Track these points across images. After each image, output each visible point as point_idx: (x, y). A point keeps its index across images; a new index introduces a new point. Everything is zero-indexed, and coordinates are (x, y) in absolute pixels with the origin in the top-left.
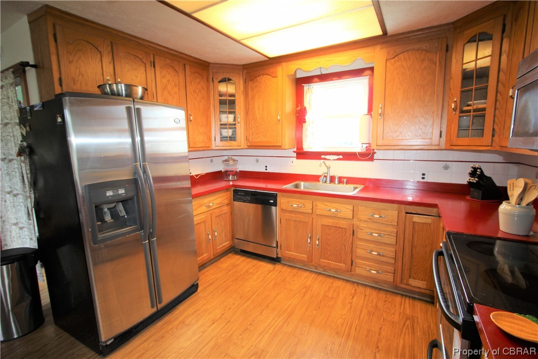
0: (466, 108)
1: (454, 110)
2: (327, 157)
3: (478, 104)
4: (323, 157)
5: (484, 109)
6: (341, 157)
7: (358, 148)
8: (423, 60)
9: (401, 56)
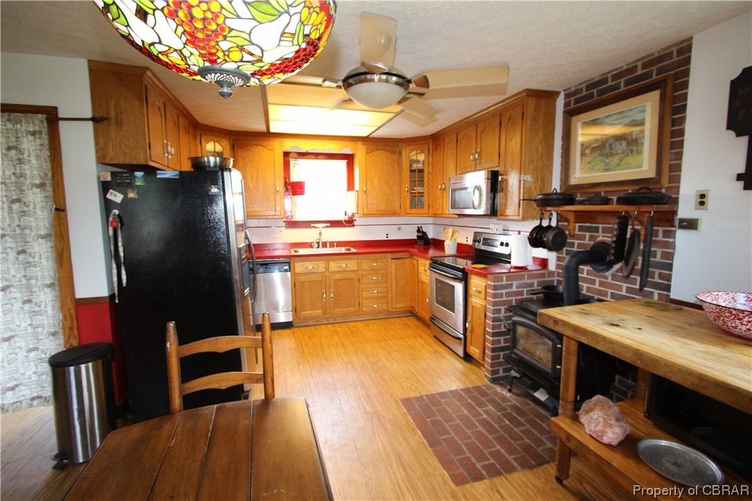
0: (412, 191)
1: (407, 192)
2: (316, 225)
3: (418, 189)
4: (312, 225)
5: (423, 193)
6: (329, 224)
7: (342, 218)
8: (388, 158)
9: (375, 152)
